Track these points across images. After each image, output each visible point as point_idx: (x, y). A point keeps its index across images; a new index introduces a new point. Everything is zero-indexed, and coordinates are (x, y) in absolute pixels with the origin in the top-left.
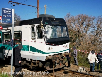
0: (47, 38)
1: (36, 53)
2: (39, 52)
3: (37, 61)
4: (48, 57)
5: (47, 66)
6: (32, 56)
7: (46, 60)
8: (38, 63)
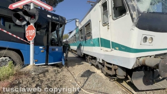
0: (139, 12)
1: (112, 50)
2: (118, 48)
3: (114, 65)
4: (141, 60)
5: (137, 78)
6: (105, 55)
7: (136, 67)
8: (115, 70)
